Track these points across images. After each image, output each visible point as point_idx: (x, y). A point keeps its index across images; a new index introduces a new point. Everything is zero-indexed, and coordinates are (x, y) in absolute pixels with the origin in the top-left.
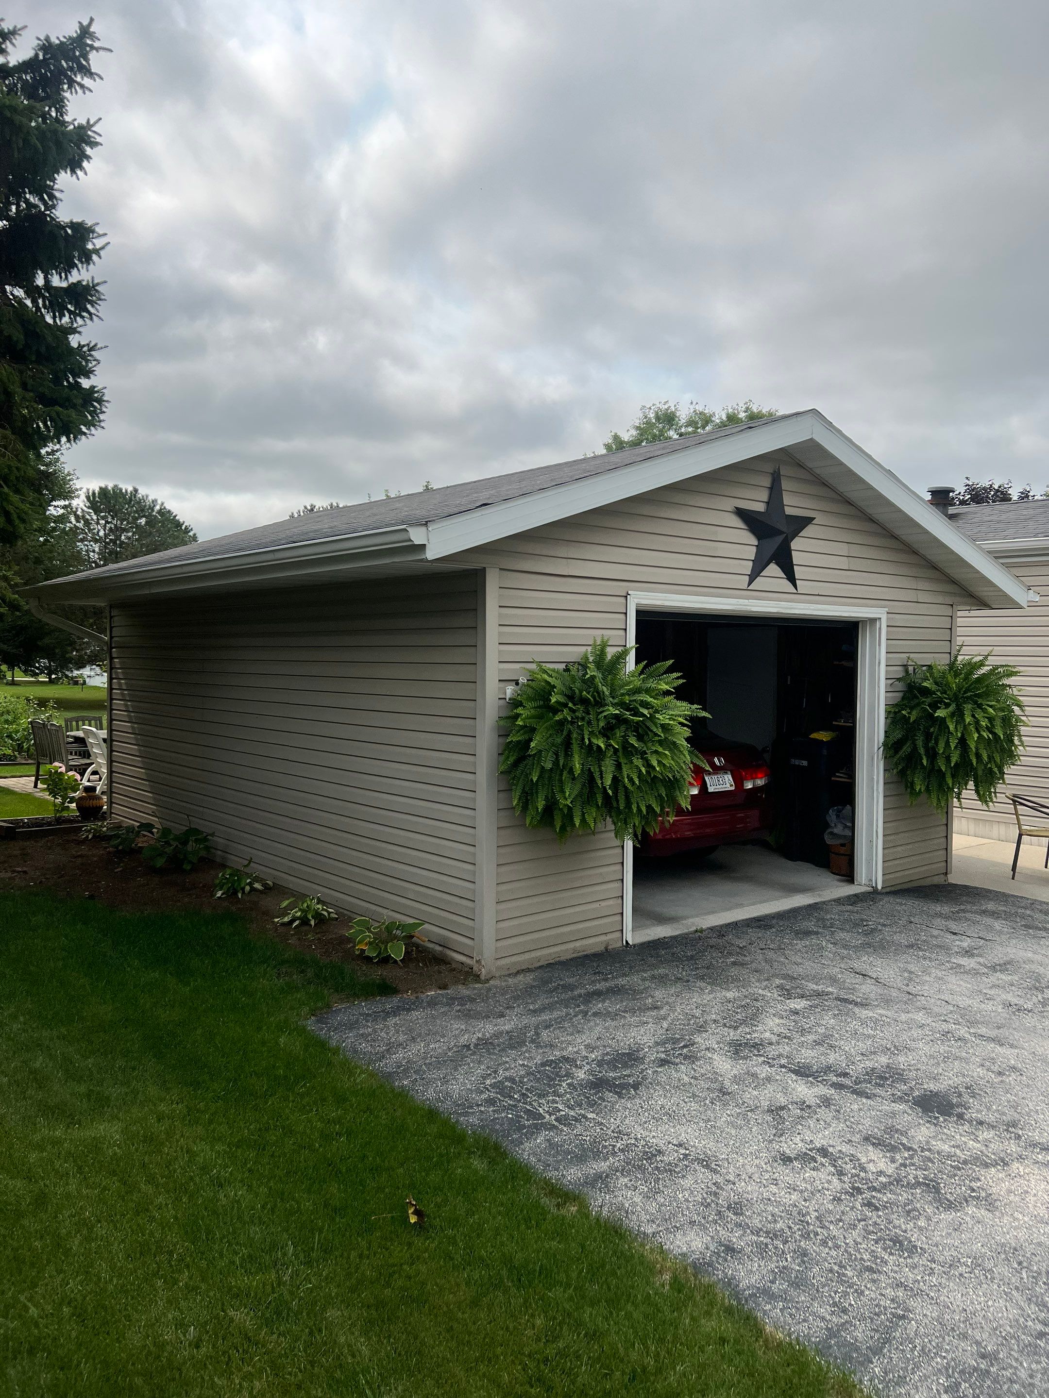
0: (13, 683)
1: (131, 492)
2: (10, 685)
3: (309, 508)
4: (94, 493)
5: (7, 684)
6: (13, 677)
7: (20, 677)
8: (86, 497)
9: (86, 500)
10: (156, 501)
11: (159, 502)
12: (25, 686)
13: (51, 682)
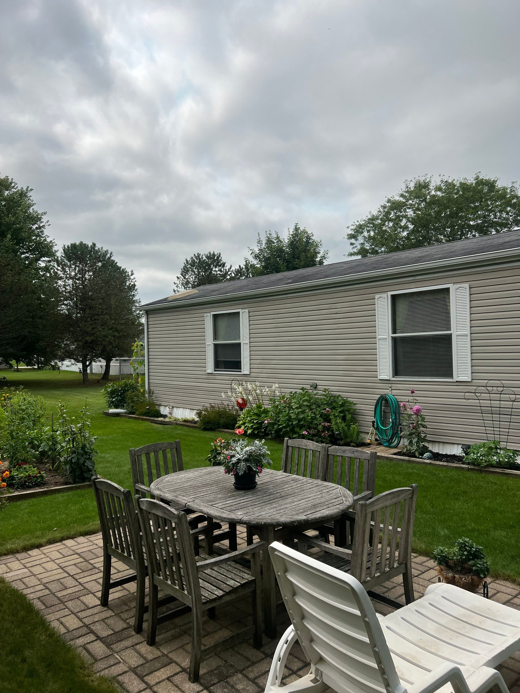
0: (18, 370)
1: (91, 246)
2: (16, 371)
3: (196, 255)
4: (68, 247)
5: (14, 371)
6: (17, 367)
7: (22, 366)
8: (63, 250)
9: (63, 252)
10: (107, 251)
11: (109, 252)
12: (25, 372)
13: (39, 368)
